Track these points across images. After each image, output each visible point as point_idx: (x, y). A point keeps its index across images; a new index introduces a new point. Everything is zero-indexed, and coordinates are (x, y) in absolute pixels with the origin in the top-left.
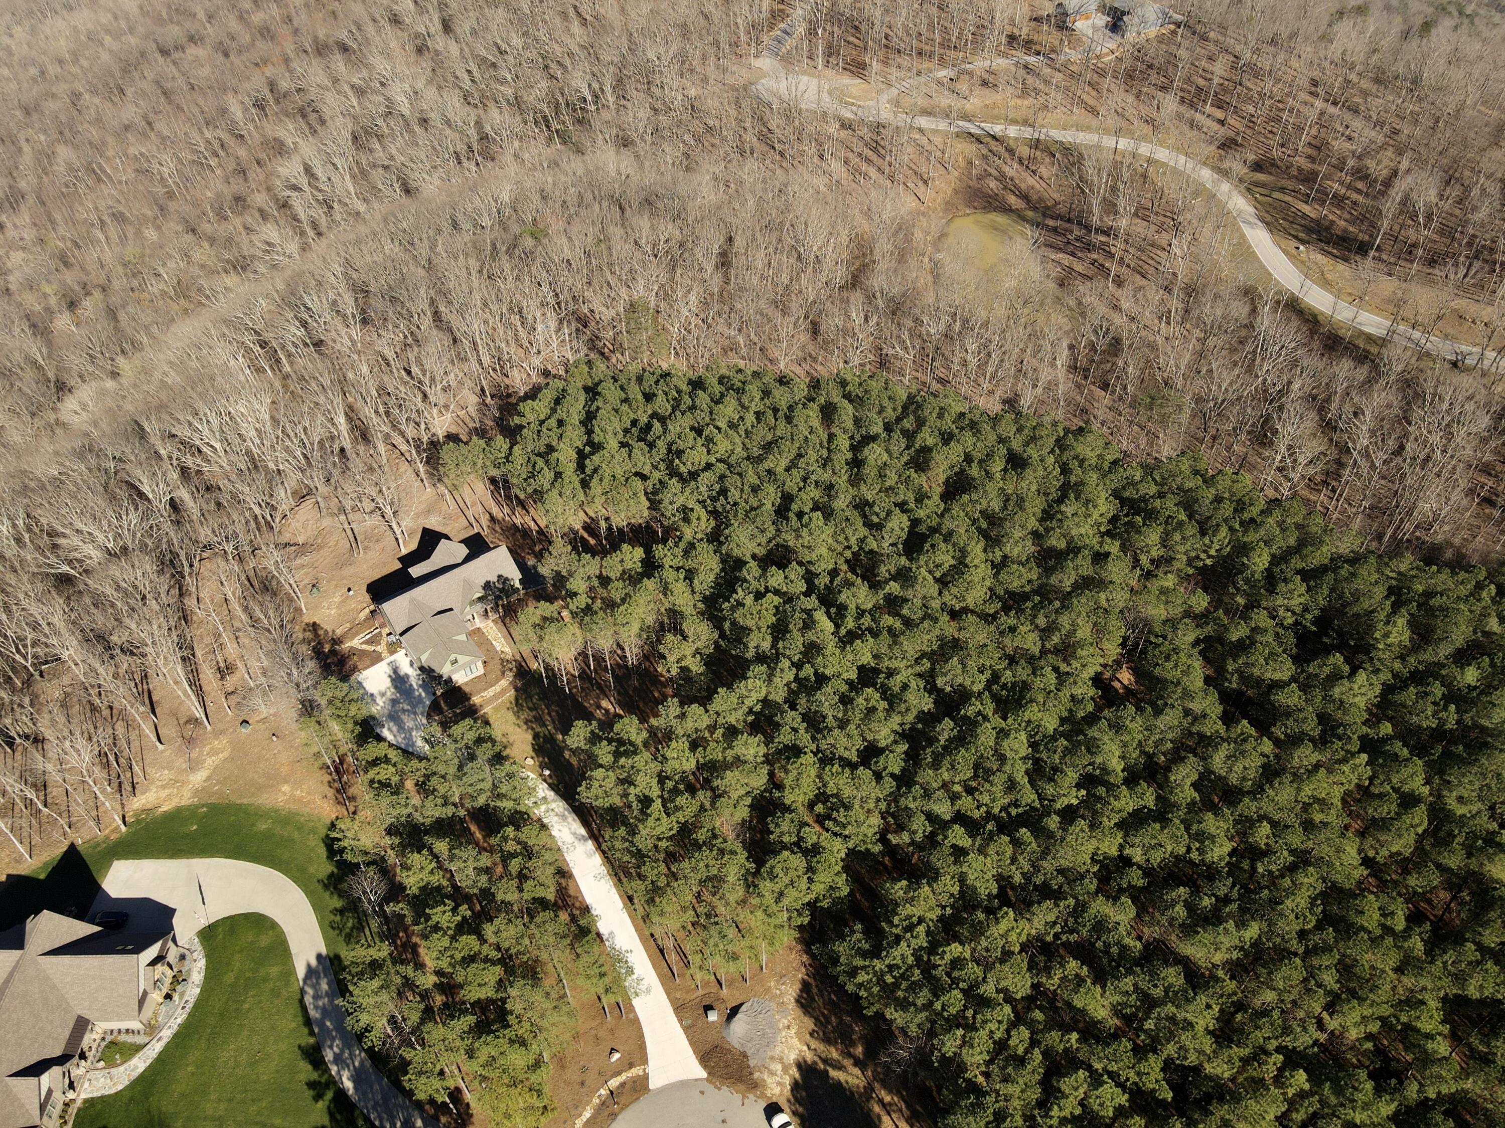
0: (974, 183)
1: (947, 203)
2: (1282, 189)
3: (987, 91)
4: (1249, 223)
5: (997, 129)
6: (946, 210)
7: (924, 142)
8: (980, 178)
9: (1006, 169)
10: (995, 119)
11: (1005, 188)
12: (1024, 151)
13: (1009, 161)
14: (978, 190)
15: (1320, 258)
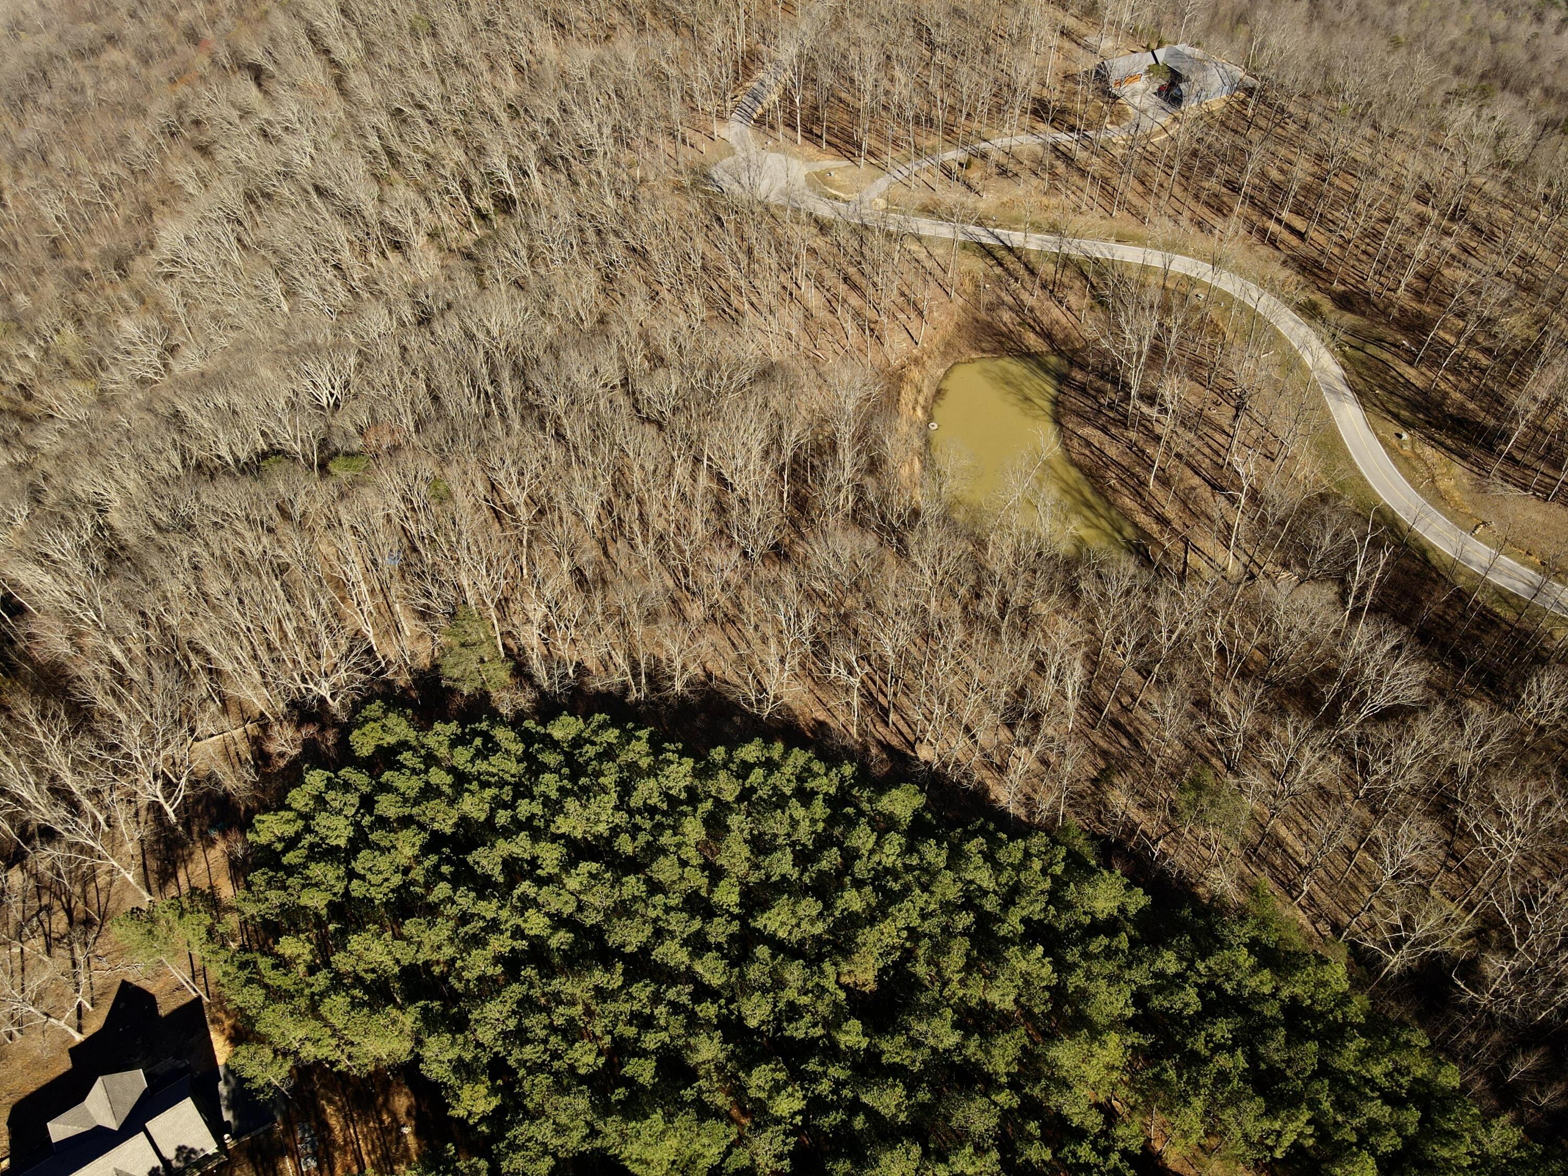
0: (983, 315)
1: (948, 344)
2: (1379, 341)
3: (1004, 183)
4: (1335, 392)
5: (1016, 238)
6: (944, 354)
7: (923, 255)
8: (991, 308)
9: (1025, 296)
10: (1013, 223)
11: (1023, 323)
12: (1047, 269)
13: (1029, 286)
14: (989, 325)
15: (1428, 452)
